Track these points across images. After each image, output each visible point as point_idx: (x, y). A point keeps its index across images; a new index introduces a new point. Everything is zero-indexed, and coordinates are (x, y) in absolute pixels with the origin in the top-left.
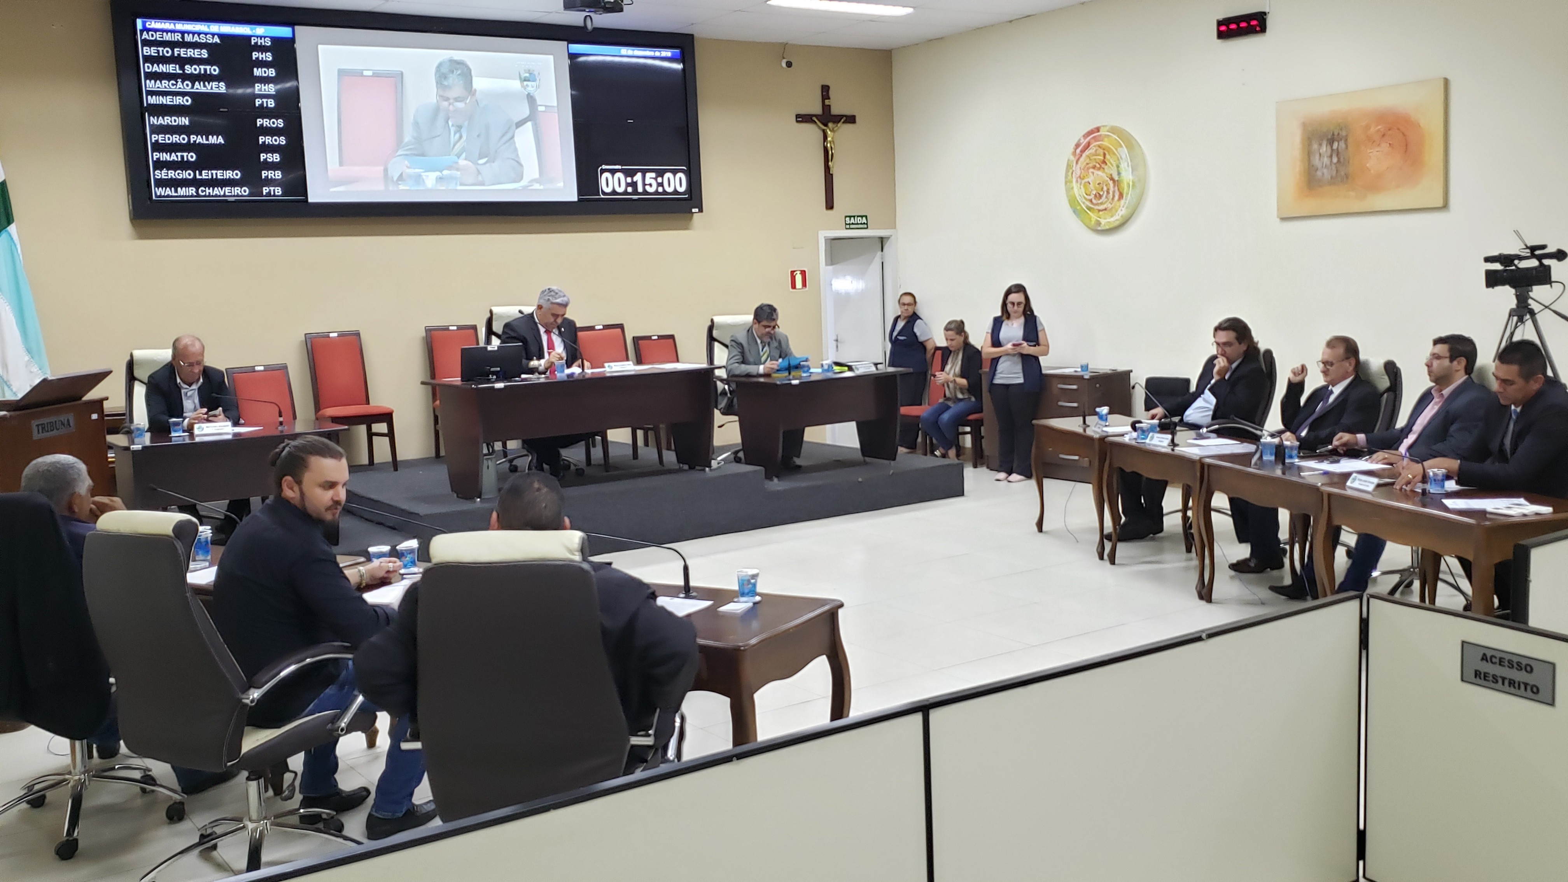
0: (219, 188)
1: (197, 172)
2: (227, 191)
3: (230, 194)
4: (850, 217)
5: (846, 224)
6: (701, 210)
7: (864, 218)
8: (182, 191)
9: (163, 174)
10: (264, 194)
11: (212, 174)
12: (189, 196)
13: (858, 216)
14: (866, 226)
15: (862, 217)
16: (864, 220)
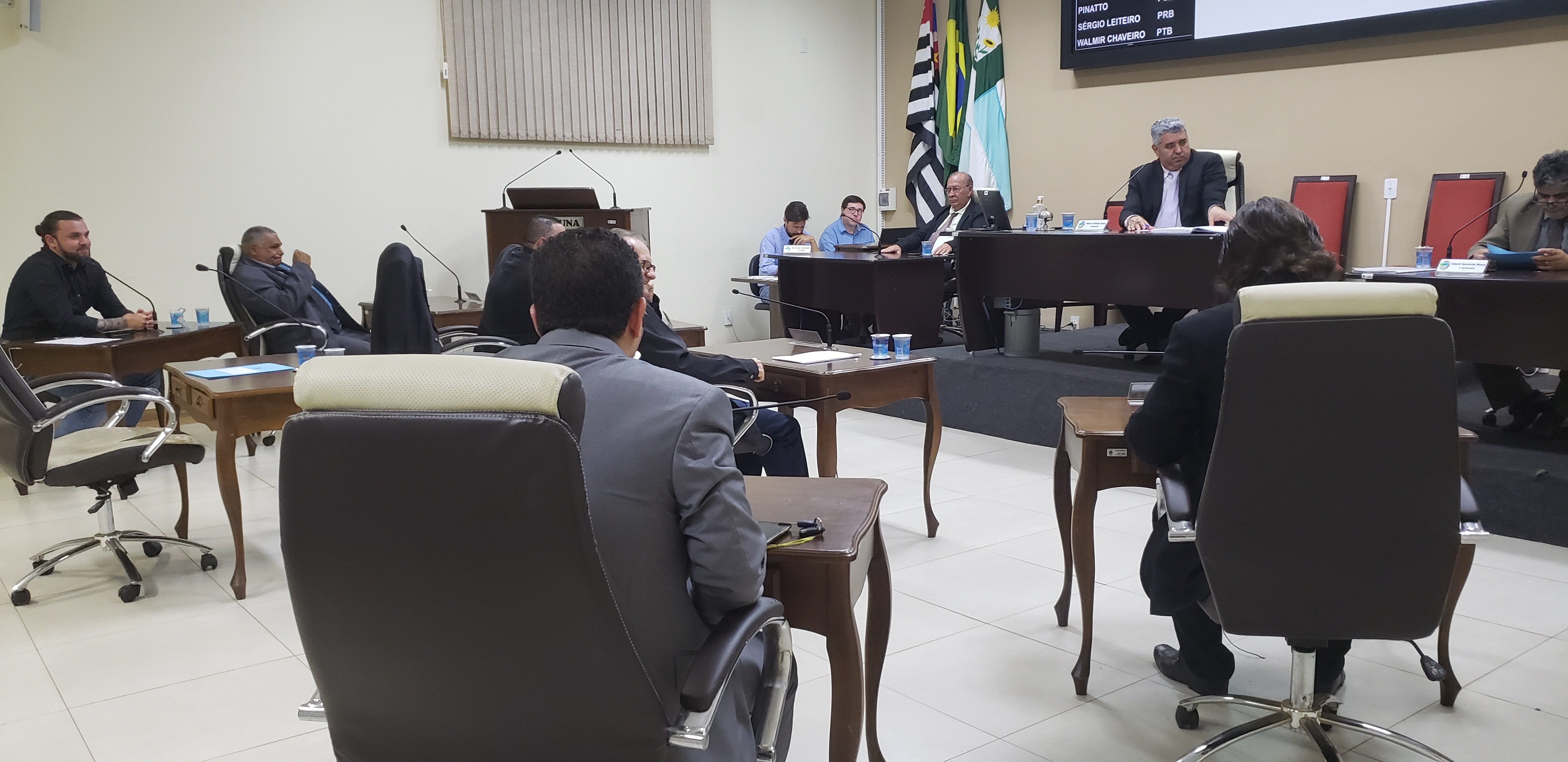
0: (1123, 34)
2: (1128, 36)
3: (1130, 39)
8: (1096, 41)
9: (1084, 26)
10: (1158, 35)
11: (1119, 20)
12: (1100, 45)
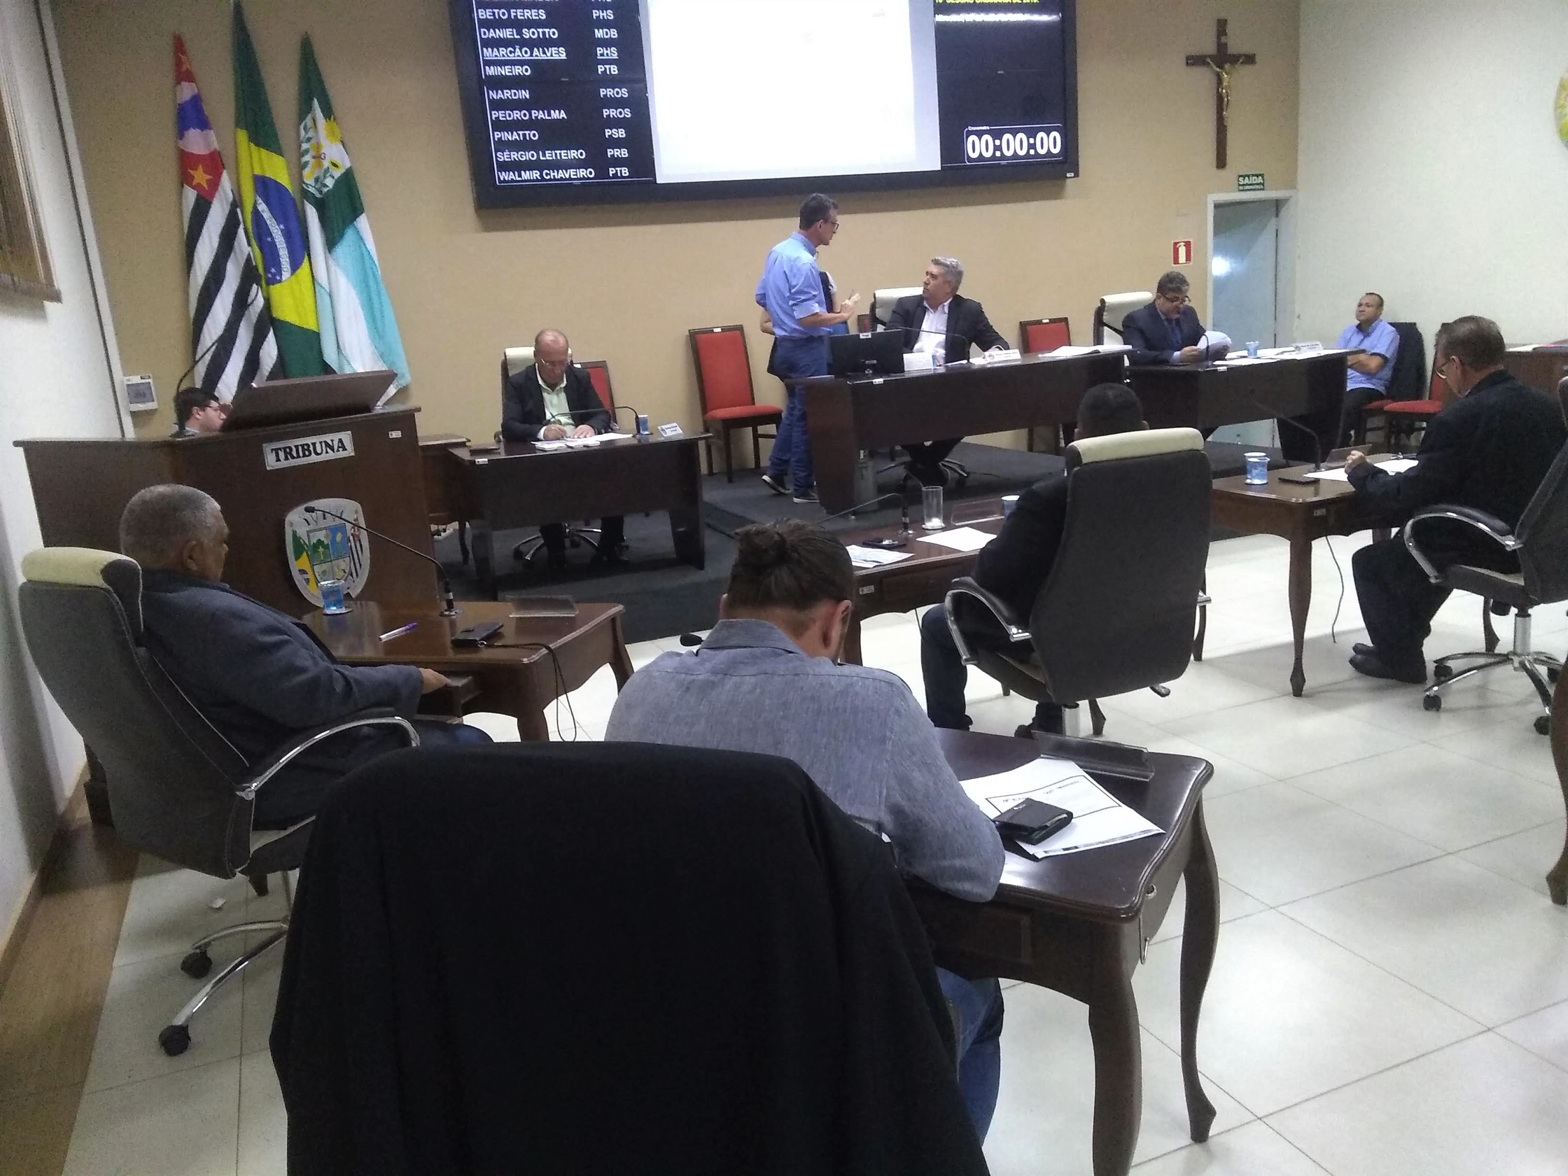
0: (564, 171)
1: (541, 153)
2: (572, 173)
3: (575, 177)
4: (1244, 177)
5: (1240, 185)
6: (1077, 175)
7: (1260, 177)
8: (526, 175)
9: (505, 156)
10: (611, 175)
11: (556, 154)
12: (534, 181)
13: (1253, 175)
14: (1262, 186)
15: (1257, 176)
16: (1260, 180)
